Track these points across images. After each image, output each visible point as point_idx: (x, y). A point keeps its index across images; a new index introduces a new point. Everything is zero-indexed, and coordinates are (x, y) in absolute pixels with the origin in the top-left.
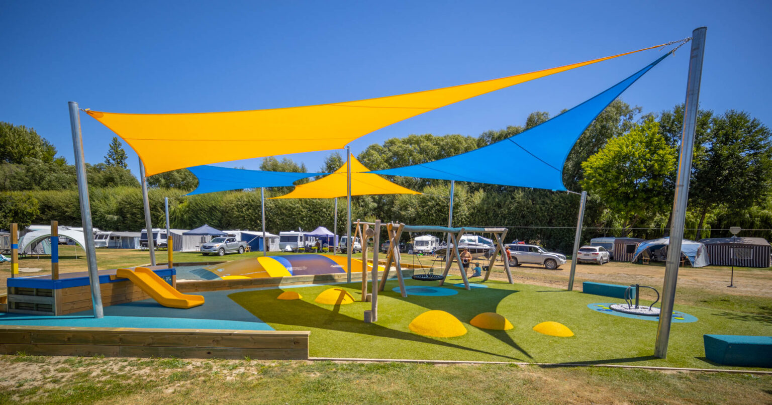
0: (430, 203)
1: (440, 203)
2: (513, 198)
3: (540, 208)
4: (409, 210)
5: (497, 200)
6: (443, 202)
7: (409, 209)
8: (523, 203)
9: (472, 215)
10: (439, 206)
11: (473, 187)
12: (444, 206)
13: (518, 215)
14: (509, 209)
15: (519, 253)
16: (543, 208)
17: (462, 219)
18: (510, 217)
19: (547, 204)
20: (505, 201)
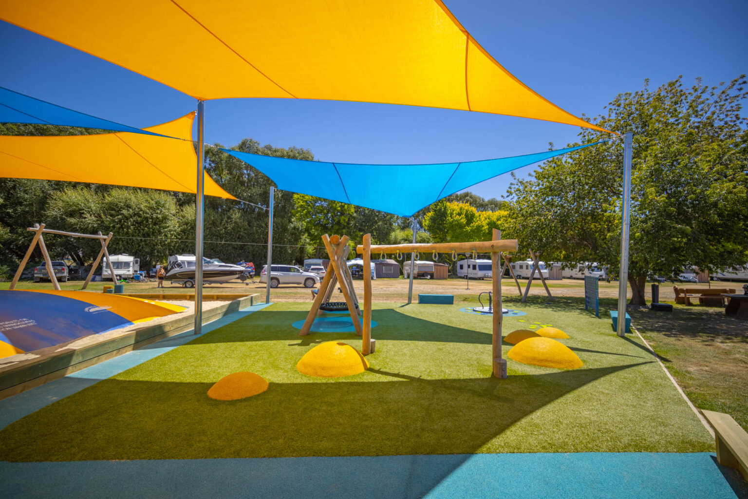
0: (124, 212)
1: (141, 213)
2: (229, 218)
3: (257, 230)
4: (85, 218)
5: (213, 218)
6: (144, 212)
7: (84, 216)
8: (240, 224)
9: (183, 231)
10: (140, 217)
11: (180, 199)
12: (147, 218)
13: (235, 236)
14: (226, 228)
15: (281, 274)
16: (259, 231)
17: (172, 235)
18: (226, 237)
19: (262, 227)
20: (222, 220)
